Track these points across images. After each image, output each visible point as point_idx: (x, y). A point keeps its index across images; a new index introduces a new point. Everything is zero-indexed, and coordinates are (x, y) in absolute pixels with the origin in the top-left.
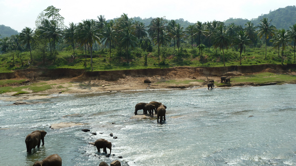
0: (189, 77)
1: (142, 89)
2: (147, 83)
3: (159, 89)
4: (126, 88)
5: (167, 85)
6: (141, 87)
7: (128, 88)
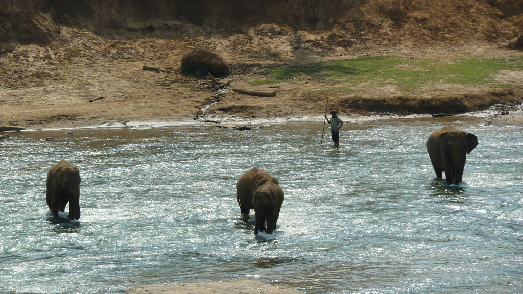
0: (491, 37)
1: (168, 117)
2: (203, 76)
3: (286, 115)
4: (58, 111)
5: (340, 90)
6: (162, 102)
7: (68, 110)
